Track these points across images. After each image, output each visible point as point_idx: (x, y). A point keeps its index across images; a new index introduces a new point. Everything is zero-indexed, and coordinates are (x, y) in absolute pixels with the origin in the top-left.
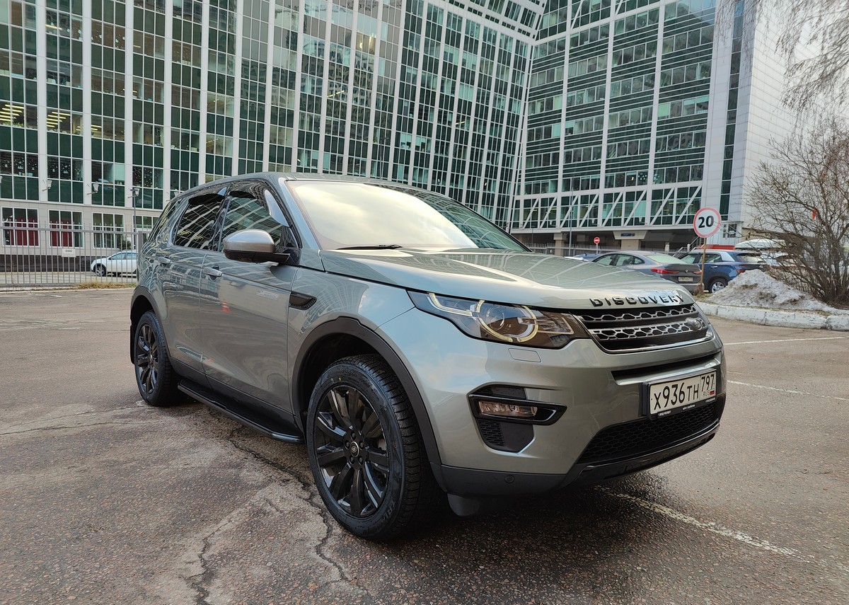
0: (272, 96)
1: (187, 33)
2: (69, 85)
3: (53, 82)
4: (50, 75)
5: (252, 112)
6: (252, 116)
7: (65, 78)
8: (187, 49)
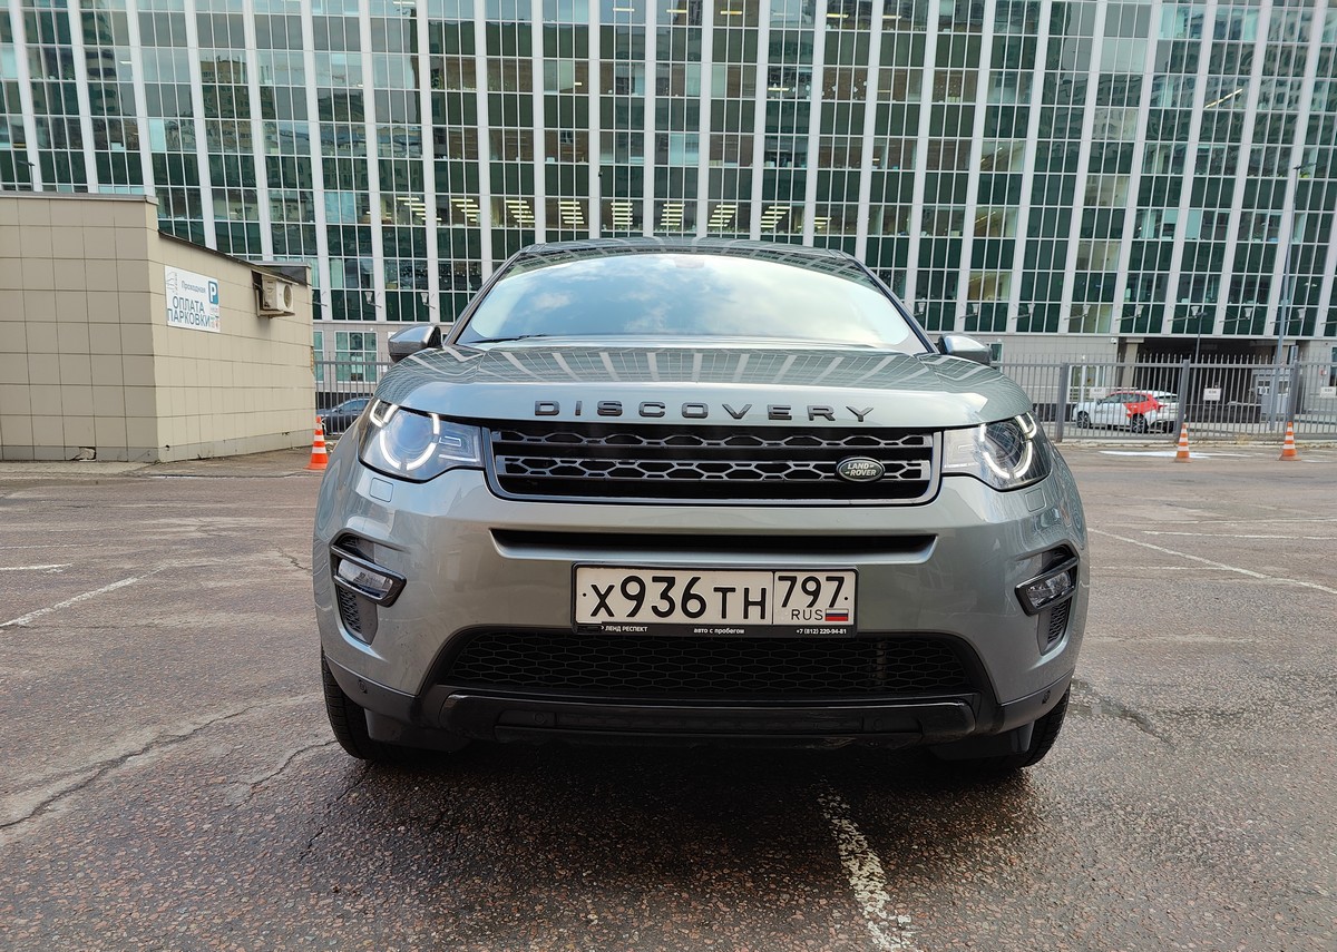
0: (1095, 126)
1: (957, 51)
2: (791, 167)
3: (771, 166)
4: (769, 156)
5: (1056, 160)
6: (1056, 166)
7: (786, 157)
8: (956, 78)
